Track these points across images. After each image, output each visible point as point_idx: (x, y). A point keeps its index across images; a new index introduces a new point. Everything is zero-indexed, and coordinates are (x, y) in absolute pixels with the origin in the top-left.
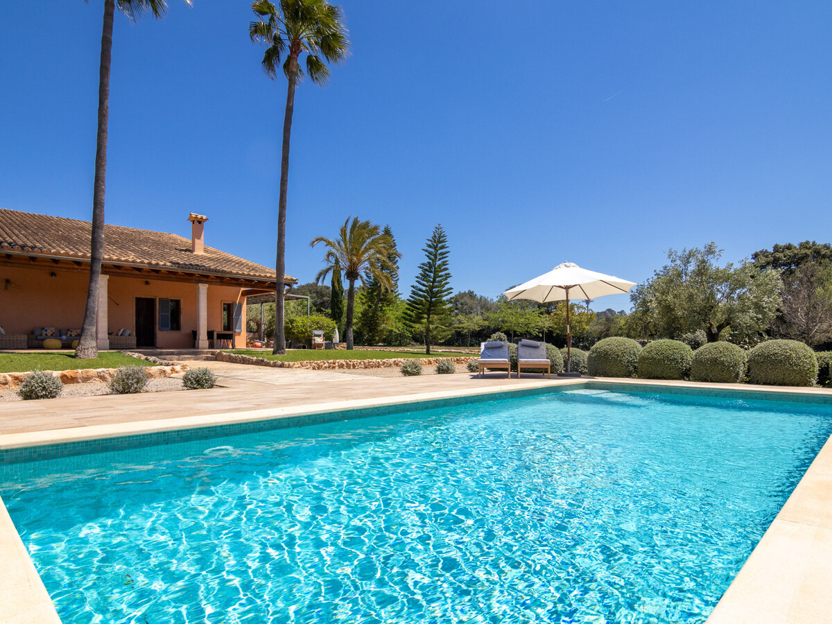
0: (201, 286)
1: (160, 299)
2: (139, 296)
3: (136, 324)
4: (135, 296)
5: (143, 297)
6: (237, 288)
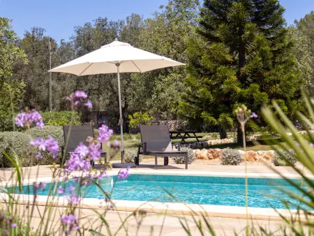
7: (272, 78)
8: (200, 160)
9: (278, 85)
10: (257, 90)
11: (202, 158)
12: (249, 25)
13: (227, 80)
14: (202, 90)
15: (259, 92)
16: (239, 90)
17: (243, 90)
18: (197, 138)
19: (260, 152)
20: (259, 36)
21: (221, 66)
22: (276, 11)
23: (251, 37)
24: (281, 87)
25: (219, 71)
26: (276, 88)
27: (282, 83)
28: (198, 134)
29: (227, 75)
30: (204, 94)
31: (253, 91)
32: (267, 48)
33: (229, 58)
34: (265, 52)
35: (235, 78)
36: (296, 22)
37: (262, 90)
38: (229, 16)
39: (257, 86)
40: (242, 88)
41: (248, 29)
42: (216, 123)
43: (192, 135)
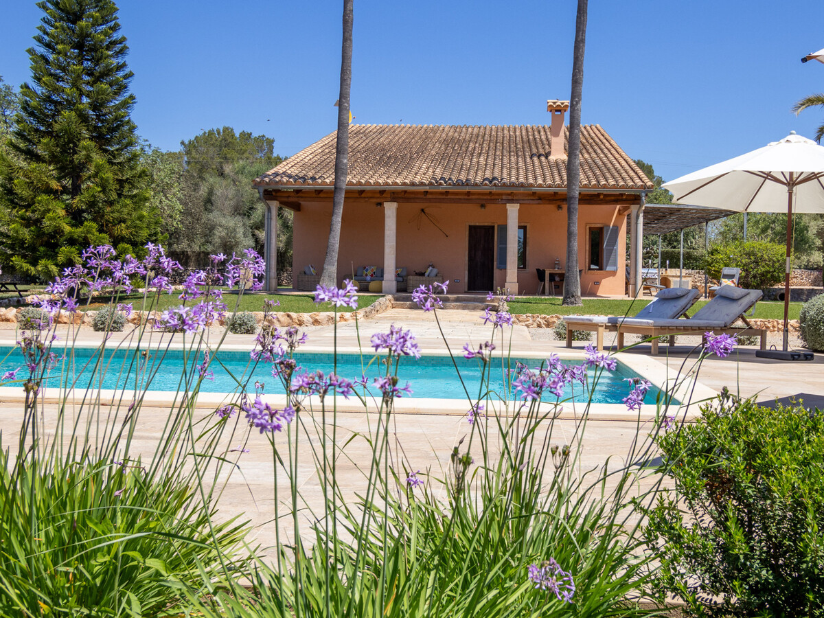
0: (509, 206)
1: (498, 226)
2: (472, 224)
3: (469, 260)
4: (468, 224)
5: (477, 224)
6: (611, 206)
7: (116, 215)
8: (4, 323)
9: (123, 225)
10: (94, 230)
11: (7, 320)
12: (85, 143)
13: (51, 214)
14: (13, 226)
15: (97, 234)
16: (67, 229)
17: (73, 230)
18: (19, 291)
19: (90, 313)
20: (98, 158)
21: (43, 195)
22: (126, 128)
23: (88, 158)
24: (128, 228)
25: (39, 202)
26: (122, 230)
27: (129, 223)
28: (20, 287)
29: (50, 207)
30: (17, 232)
31: (88, 232)
32: (110, 175)
33: (54, 185)
34: (107, 180)
35: (62, 213)
36: (183, 143)
37: (100, 231)
38: (57, 127)
39: (94, 225)
40: (72, 226)
41: (84, 148)
42: (34, 272)
43: (11, 287)
